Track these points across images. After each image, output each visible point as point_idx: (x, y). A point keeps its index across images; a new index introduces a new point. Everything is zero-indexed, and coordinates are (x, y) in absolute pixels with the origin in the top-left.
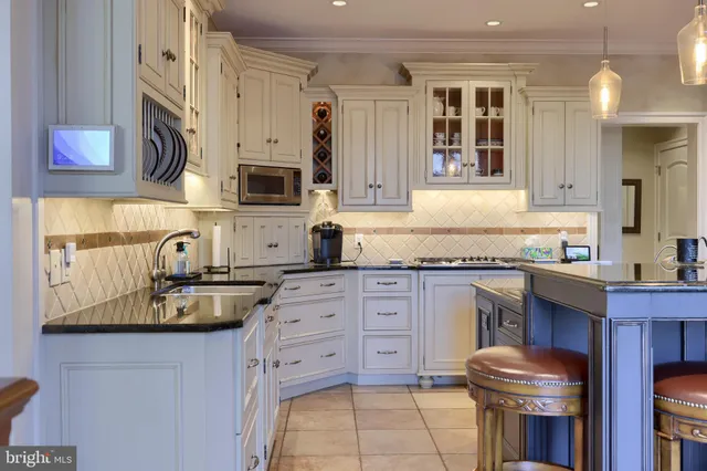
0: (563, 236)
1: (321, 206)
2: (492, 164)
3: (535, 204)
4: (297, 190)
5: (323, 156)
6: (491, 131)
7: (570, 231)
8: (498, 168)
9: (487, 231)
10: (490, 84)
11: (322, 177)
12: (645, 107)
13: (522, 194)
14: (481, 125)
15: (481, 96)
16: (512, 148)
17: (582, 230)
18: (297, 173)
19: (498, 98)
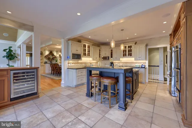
0: (142, 64)
1: (111, 60)
2: (130, 55)
3: (135, 60)
4: (109, 59)
5: (112, 55)
6: (130, 51)
8: (131, 55)
10: (130, 45)
11: (112, 57)
13: (134, 58)
14: (129, 50)
15: (129, 47)
16: (133, 53)
17: (145, 63)
18: (109, 57)
19: (131, 47)
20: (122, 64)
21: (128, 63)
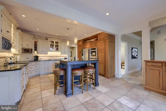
3: (61, 54)
4: (32, 51)
5: (36, 47)
7: (65, 56)
8: (58, 50)
9: (57, 56)
10: (57, 41)
11: (36, 50)
12: (72, 45)
14: (56, 45)
16: (59, 48)
18: (32, 49)
19: (58, 43)
20: (48, 57)
21: (53, 56)
